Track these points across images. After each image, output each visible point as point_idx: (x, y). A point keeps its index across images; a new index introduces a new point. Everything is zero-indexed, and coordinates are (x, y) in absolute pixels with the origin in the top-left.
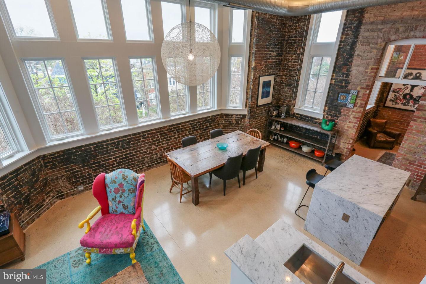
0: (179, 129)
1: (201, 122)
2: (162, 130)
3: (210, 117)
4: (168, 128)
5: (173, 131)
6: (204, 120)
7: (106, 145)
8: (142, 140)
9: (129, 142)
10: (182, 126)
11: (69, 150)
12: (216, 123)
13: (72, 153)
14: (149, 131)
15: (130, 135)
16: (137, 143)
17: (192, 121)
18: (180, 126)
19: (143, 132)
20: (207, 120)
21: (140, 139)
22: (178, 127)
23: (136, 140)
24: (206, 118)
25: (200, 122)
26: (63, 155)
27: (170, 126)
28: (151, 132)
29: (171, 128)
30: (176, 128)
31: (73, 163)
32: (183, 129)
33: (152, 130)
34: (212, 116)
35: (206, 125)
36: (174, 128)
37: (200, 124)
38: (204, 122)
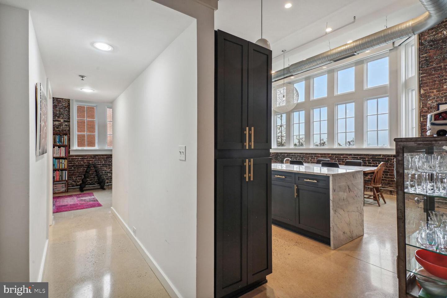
0: (340, 159)
1: (367, 159)
2: (325, 156)
3: (380, 155)
4: (330, 155)
5: (334, 159)
6: (371, 157)
7: (292, 156)
8: (310, 159)
9: (303, 158)
10: (343, 157)
11: (278, 153)
12: (390, 164)
13: (278, 155)
14: (316, 154)
15: (304, 153)
16: (307, 160)
17: (355, 155)
18: (342, 156)
19: (312, 154)
20: (375, 158)
21: (309, 158)
22: (339, 157)
23: (307, 158)
24: (373, 155)
25: (365, 158)
26: (276, 155)
27: (332, 154)
28: (317, 155)
29: (333, 156)
30: (337, 157)
31: (278, 160)
32: (344, 160)
33: (318, 154)
34: (383, 155)
35: (374, 164)
36: (336, 157)
37: (365, 160)
38: (371, 160)
